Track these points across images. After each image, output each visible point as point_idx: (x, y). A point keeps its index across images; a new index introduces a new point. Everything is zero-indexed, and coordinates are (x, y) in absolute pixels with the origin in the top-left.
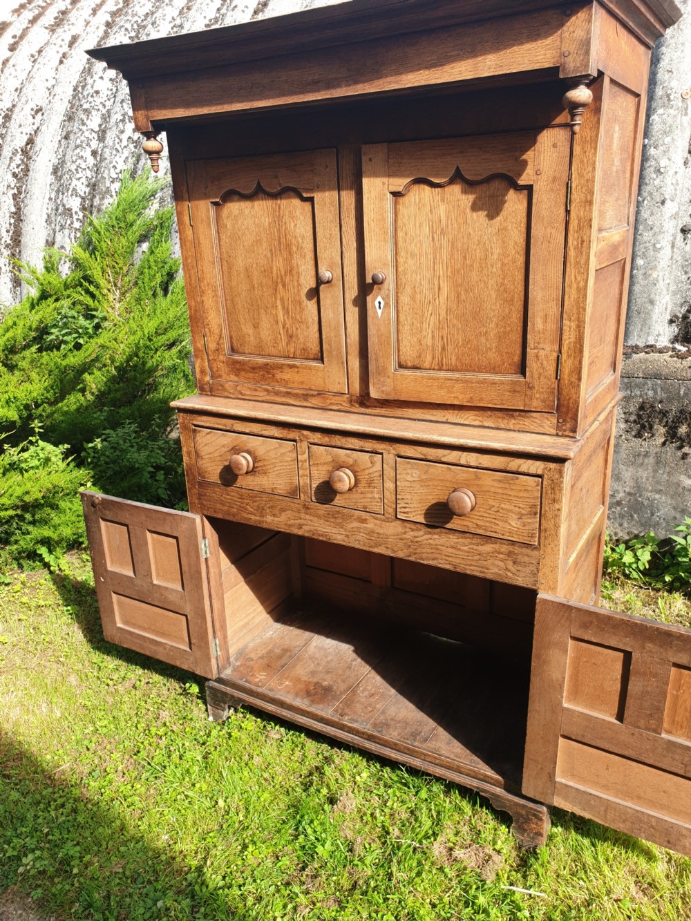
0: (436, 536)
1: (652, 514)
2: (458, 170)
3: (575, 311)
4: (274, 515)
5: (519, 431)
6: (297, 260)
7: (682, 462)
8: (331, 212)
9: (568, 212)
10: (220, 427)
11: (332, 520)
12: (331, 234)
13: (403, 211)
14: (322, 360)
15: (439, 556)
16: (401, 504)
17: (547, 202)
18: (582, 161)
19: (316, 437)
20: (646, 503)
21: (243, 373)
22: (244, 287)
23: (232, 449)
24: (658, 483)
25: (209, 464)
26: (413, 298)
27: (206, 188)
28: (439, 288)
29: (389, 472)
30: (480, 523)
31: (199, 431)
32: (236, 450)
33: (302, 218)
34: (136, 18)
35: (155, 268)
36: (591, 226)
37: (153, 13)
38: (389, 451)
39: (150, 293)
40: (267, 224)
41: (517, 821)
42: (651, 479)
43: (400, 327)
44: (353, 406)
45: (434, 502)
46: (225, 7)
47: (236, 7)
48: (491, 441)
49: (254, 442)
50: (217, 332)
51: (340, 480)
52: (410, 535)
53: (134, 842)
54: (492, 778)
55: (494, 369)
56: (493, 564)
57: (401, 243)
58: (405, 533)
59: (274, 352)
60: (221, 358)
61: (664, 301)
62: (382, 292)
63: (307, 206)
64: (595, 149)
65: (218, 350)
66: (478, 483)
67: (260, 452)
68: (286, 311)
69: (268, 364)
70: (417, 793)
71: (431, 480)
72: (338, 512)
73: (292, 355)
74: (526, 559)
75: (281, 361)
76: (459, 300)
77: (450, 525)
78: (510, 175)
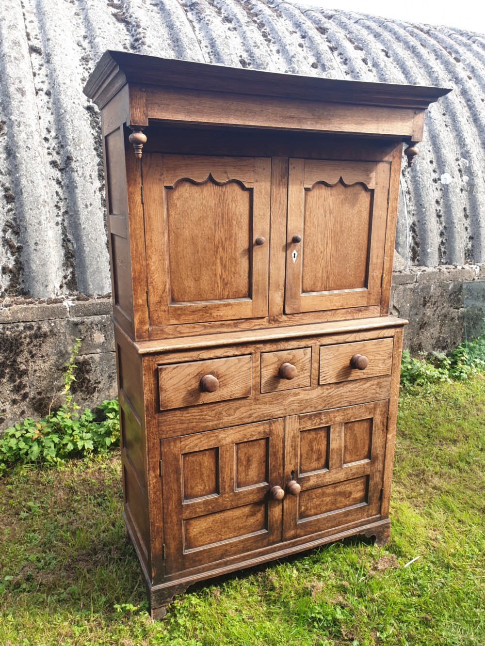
0: (341, 388)
2: (341, 178)
4: (229, 415)
5: (364, 318)
6: (235, 229)
8: (265, 198)
9: (388, 203)
10: (187, 360)
11: (275, 402)
12: (264, 213)
13: (309, 197)
14: (250, 295)
15: (342, 400)
16: (322, 375)
17: (380, 198)
18: (394, 180)
21: (183, 317)
22: (189, 250)
25: (172, 394)
26: (313, 250)
27: (162, 175)
28: (327, 244)
29: (315, 356)
30: (365, 371)
31: (165, 369)
32: (201, 375)
33: (241, 202)
36: (397, 210)
38: (316, 344)
40: (213, 205)
41: (378, 538)
43: (304, 268)
44: (270, 323)
45: (341, 367)
49: (217, 364)
50: (160, 287)
52: (326, 393)
54: (365, 521)
55: (353, 286)
56: (370, 393)
57: (307, 219)
58: (323, 393)
59: (212, 296)
60: (163, 308)
62: (297, 247)
63: (247, 194)
64: (399, 174)
65: (160, 302)
66: (364, 349)
67: (223, 370)
68: (224, 266)
69: (207, 307)
71: (340, 354)
72: (280, 395)
73: (226, 297)
74: (385, 383)
75: (217, 302)
76: (337, 250)
77: (350, 379)
78: (365, 183)
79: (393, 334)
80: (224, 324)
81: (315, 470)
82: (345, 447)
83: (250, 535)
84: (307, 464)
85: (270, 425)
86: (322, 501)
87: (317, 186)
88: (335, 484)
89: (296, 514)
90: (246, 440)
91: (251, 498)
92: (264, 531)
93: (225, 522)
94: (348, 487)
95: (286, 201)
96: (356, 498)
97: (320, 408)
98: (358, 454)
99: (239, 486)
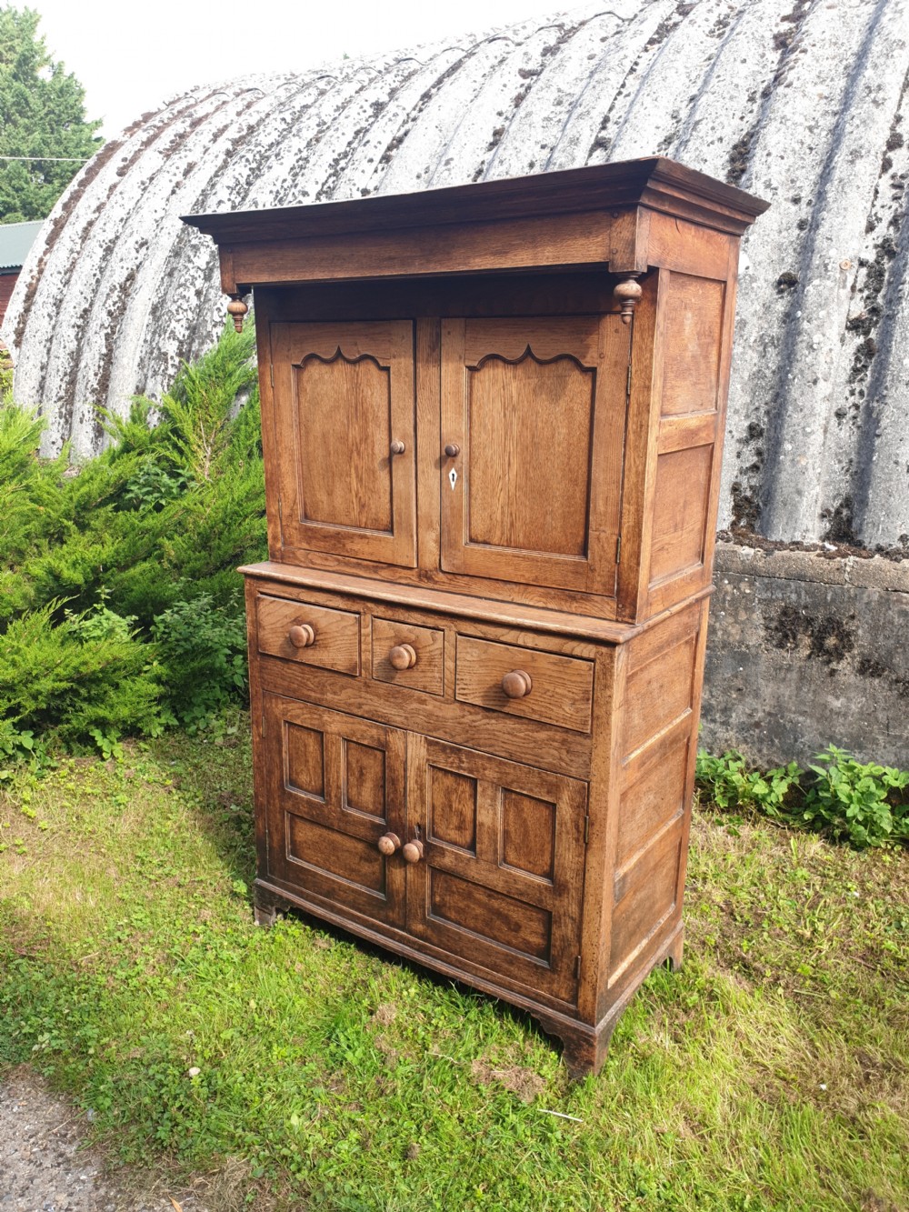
0: (493, 721)
1: (796, 741)
2: (529, 348)
3: (634, 494)
4: (335, 693)
5: (581, 615)
6: (371, 428)
7: (829, 680)
8: (407, 383)
9: (628, 396)
10: (286, 595)
11: (392, 700)
12: (406, 405)
13: (476, 382)
14: (391, 531)
15: (496, 743)
16: (460, 685)
17: (608, 384)
18: (641, 348)
19: (380, 610)
20: (788, 726)
21: (314, 542)
22: (320, 452)
23: (295, 620)
24: (802, 702)
25: (270, 636)
26: (485, 473)
27: (289, 350)
28: (509, 464)
29: (450, 650)
30: (536, 708)
31: (263, 600)
32: (298, 621)
33: (380, 386)
34: (259, 148)
35: (253, 424)
36: (649, 411)
37: (278, 143)
38: (450, 628)
39: (245, 453)
40: (345, 390)
41: (568, 1049)
42: (794, 698)
43: (473, 501)
44: (420, 580)
45: (493, 683)
46: (357, 141)
47: (368, 142)
48: (547, 622)
49: (317, 613)
50: (291, 497)
51: (400, 656)
52: (468, 719)
53: (155, 1033)
54: (544, 997)
55: (559, 548)
56: (548, 753)
57: (475, 417)
58: (463, 717)
59: (346, 520)
60: (294, 524)
61: (814, 492)
62: (456, 465)
63: (384, 374)
64: (653, 336)
65: (291, 516)
66: (533, 664)
67: (322, 624)
68: (360, 480)
69: (339, 533)
70: (466, 1013)
71: (490, 660)
72: (399, 692)
73: (363, 525)
74: (579, 748)
75: (352, 531)
76: (527, 478)
77: (506, 710)
78: (575, 356)
79: (592, 656)
80: (359, 564)
81: (455, 843)
82: (506, 833)
83: (363, 889)
84: (444, 827)
85: (386, 733)
86: (469, 907)
87: (490, 363)
88: (492, 892)
89: (424, 900)
90: (354, 739)
91: (362, 831)
92: (381, 896)
93: (334, 847)
94: (517, 914)
95: (438, 388)
96: (529, 942)
97: (458, 739)
98: (531, 859)
99: (350, 803)
